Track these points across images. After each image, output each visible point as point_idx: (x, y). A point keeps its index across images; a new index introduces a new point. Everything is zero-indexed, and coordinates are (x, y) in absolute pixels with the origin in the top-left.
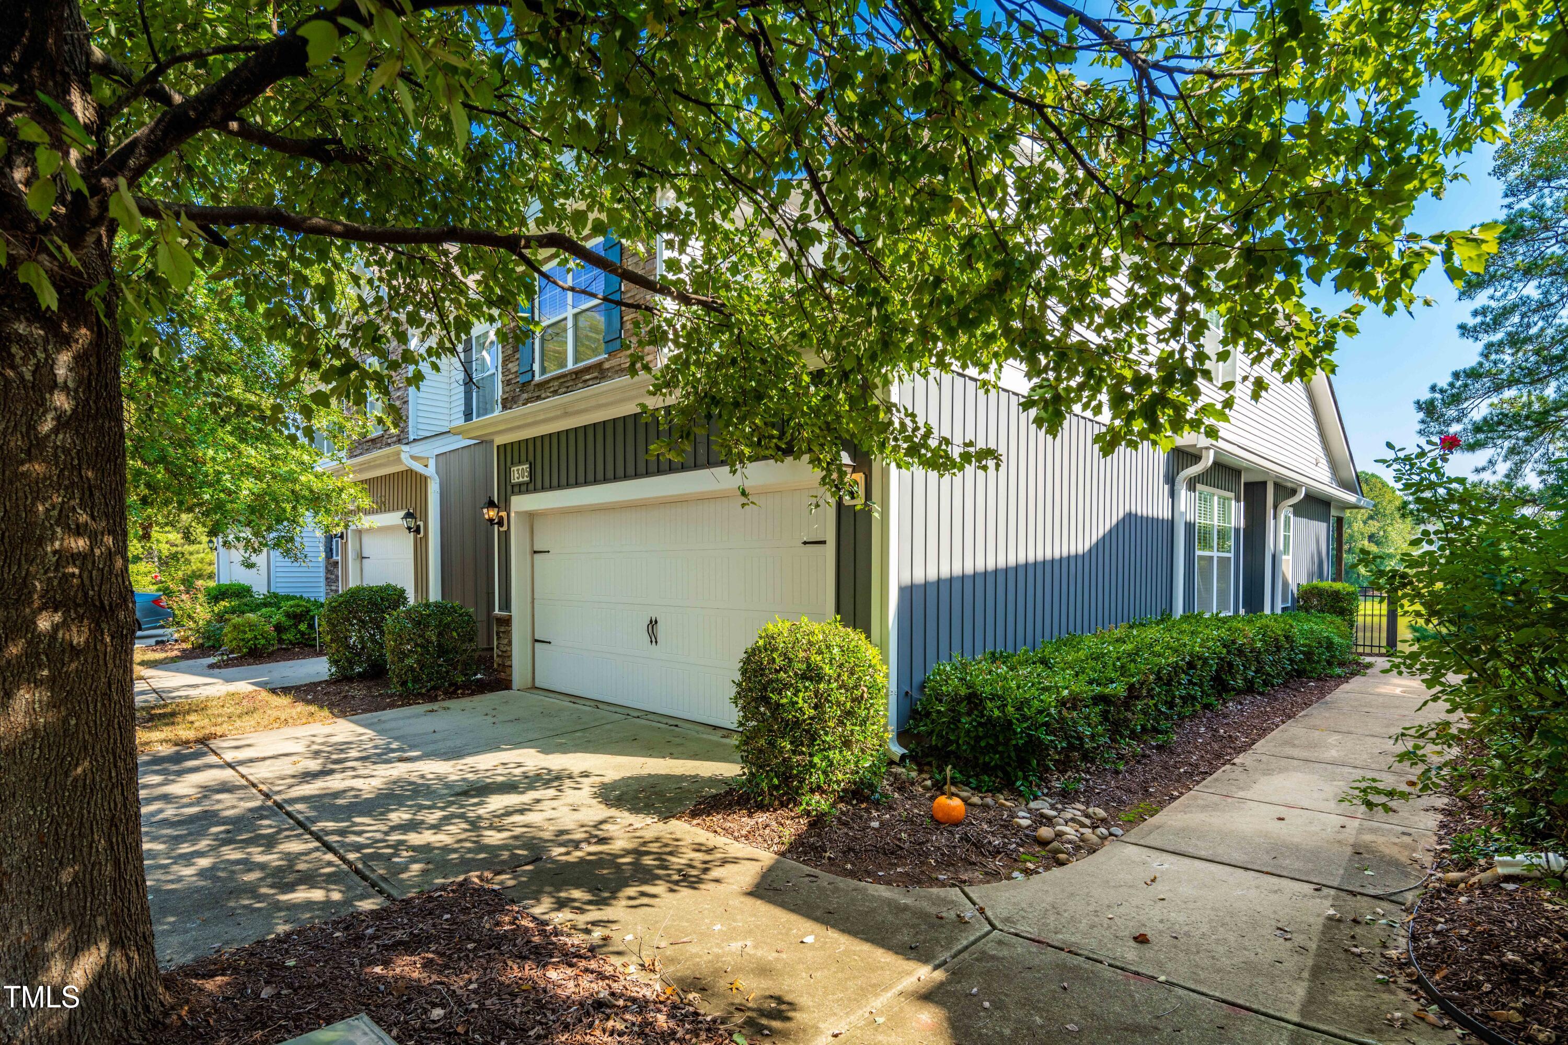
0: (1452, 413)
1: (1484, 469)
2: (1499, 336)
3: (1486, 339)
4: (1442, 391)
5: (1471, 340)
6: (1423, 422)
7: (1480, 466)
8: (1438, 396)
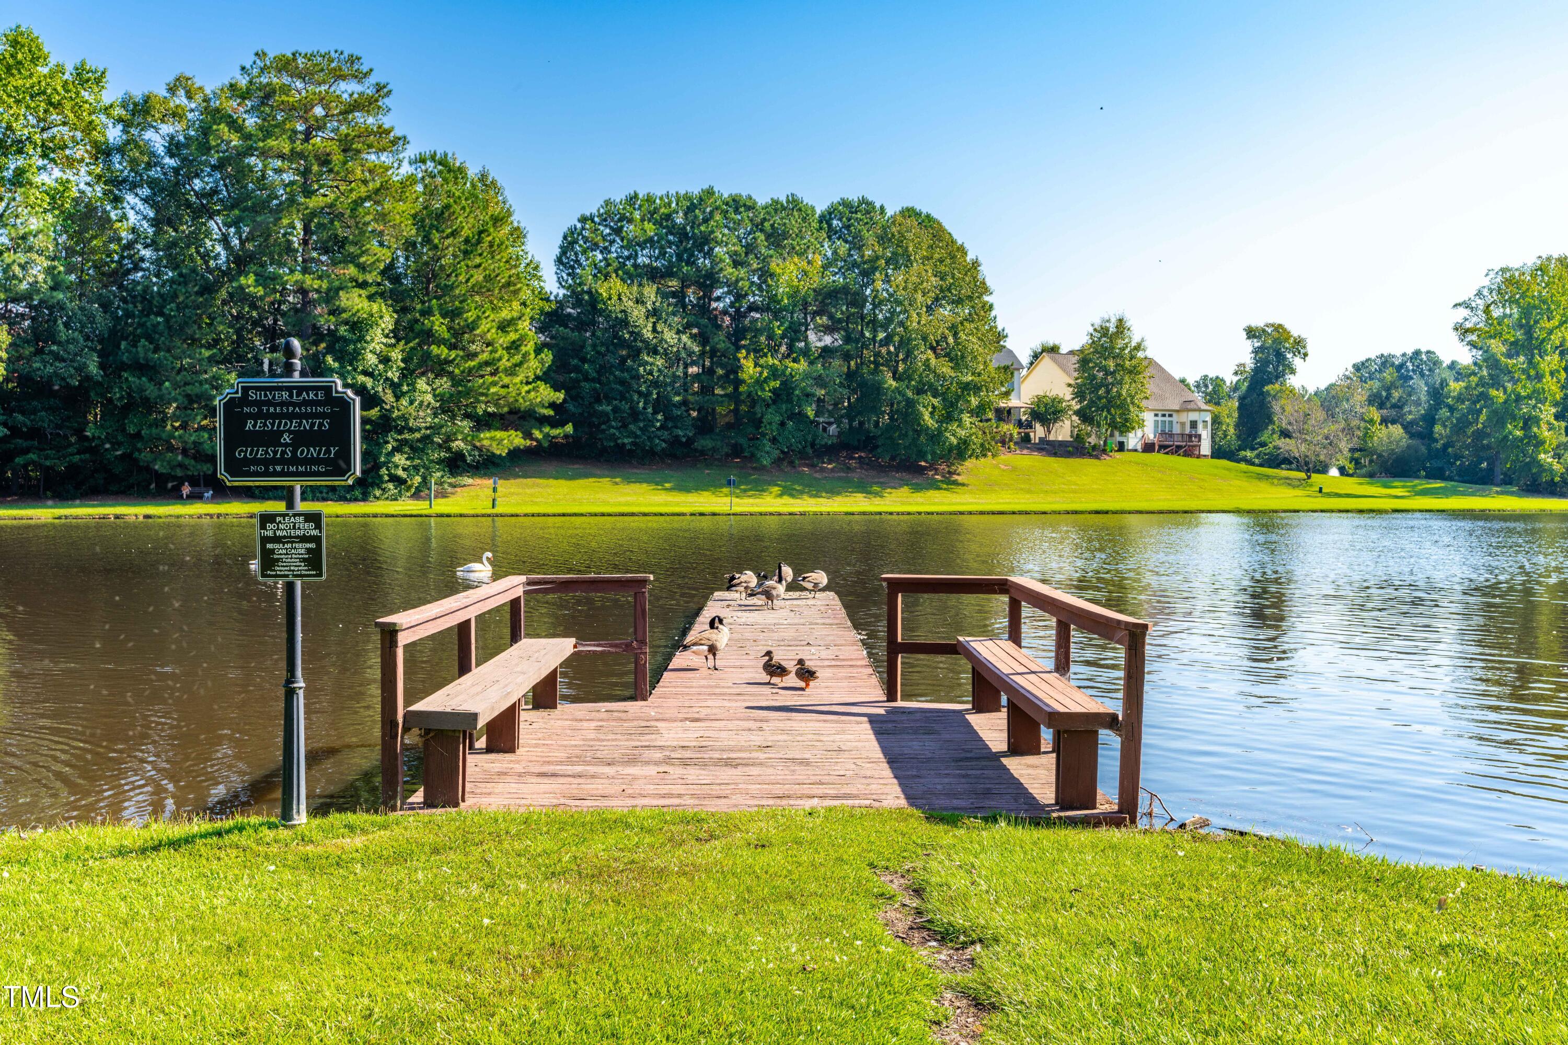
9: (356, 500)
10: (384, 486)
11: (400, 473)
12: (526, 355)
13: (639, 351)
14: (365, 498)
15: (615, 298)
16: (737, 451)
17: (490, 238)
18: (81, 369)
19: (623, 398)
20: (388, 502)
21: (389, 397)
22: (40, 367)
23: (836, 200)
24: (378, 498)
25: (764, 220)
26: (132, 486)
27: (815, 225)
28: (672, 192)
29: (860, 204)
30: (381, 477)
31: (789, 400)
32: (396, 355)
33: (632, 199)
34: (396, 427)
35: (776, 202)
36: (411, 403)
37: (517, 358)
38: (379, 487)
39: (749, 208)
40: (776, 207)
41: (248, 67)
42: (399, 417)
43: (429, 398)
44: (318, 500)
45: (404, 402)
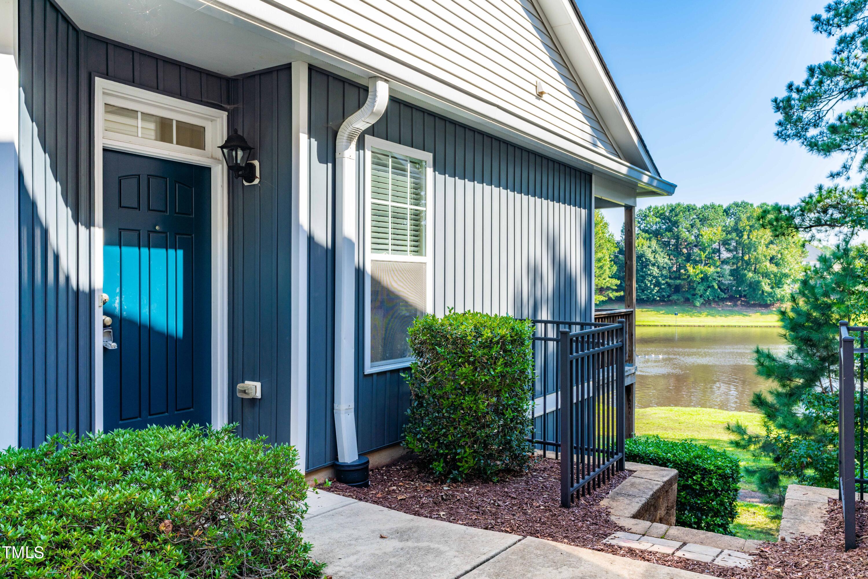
0: (808, 115)
1: (838, 174)
2: (851, 29)
3: (838, 33)
4: (799, 91)
5: (825, 34)
6: (780, 124)
7: (835, 171)
8: (795, 95)
12: (605, 270)
13: (648, 265)
15: (641, 245)
16: (687, 300)
19: (642, 282)
23: (732, 202)
25: (700, 214)
27: (721, 214)
28: (665, 204)
29: (742, 203)
31: (708, 281)
33: (649, 209)
35: (706, 205)
39: (694, 210)
40: (705, 208)
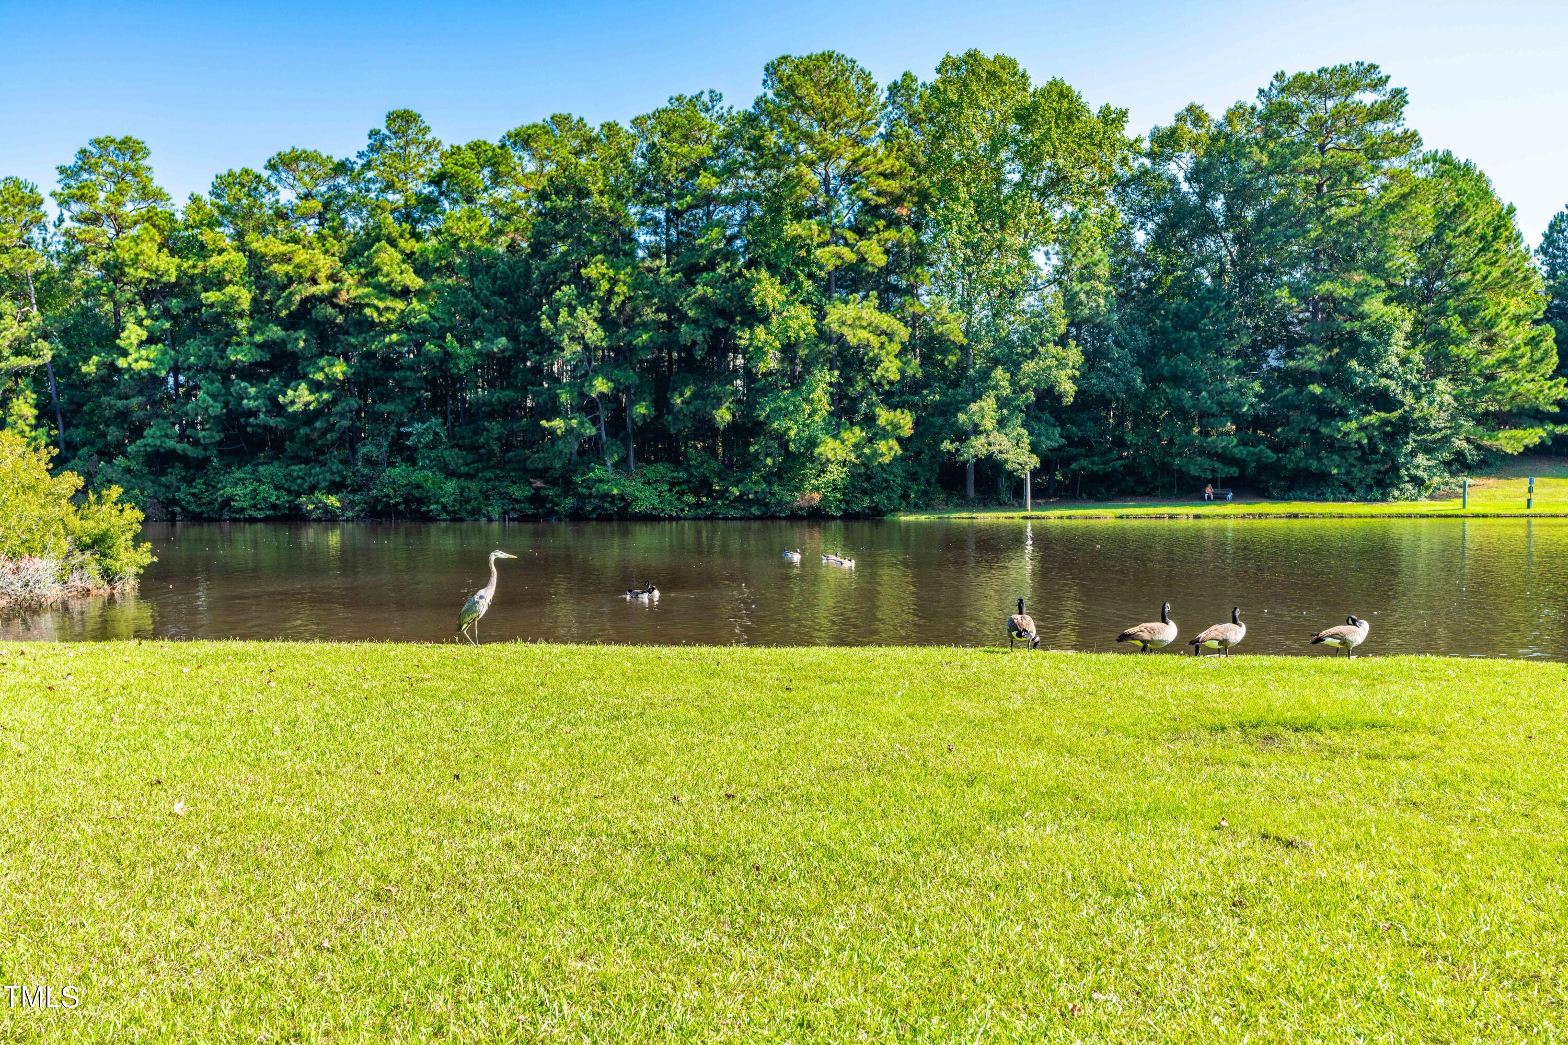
9: (1376, 500)
10: (1402, 486)
11: (1421, 473)
14: (1384, 499)
17: (1507, 233)
18: (1129, 383)
20: (1408, 502)
21: (1409, 399)
22: (1097, 383)
24: (1396, 498)
26: (1154, 490)
30: (1399, 477)
32: (1417, 356)
34: (1415, 428)
36: (1431, 403)
37: (1538, 355)
38: (1398, 488)
41: (1267, 89)
42: (1419, 419)
43: (1447, 398)
44: (1338, 501)
45: (1424, 403)
